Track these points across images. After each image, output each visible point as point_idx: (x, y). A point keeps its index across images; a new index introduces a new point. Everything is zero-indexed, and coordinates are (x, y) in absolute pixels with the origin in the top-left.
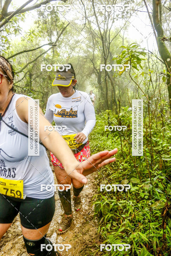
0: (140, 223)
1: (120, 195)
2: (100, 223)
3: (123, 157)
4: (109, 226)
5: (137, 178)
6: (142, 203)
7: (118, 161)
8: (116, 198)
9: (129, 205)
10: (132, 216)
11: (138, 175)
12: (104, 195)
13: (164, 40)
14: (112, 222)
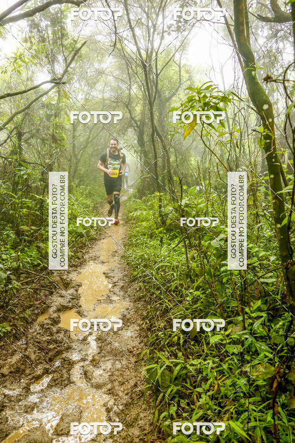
0: (227, 400)
1: (190, 348)
2: (157, 404)
3: (191, 278)
4: (173, 410)
5: (217, 315)
6: (230, 362)
7: (182, 285)
8: (183, 355)
9: (207, 368)
10: (214, 387)
11: (218, 310)
12: (161, 350)
14: (179, 401)
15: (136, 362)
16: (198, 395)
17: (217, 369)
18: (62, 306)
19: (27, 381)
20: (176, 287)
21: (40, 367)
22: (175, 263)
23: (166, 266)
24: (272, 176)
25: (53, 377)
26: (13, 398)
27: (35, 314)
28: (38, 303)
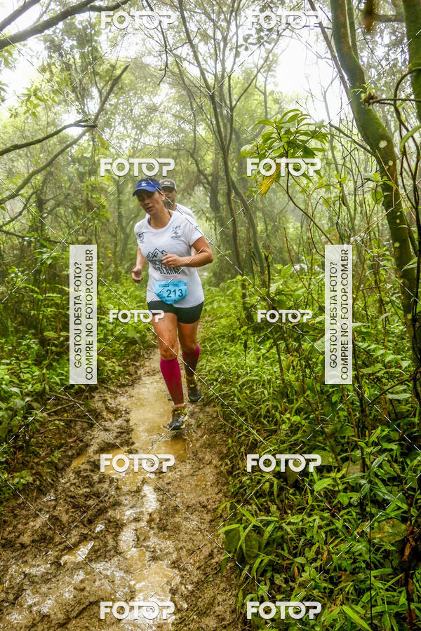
0: (343, 572)
1: (288, 499)
2: (241, 582)
4: (264, 589)
5: (326, 450)
6: (346, 517)
7: (275, 408)
8: (278, 508)
9: (313, 527)
10: (322, 554)
12: (247, 502)
13: (371, 101)
14: (273, 576)
15: (212, 521)
16: (301, 568)
17: (328, 529)
18: (107, 443)
19: (56, 554)
20: (268, 411)
22: (266, 377)
23: (253, 381)
24: (397, 245)
25: (94, 546)
26: (36, 578)
27: (68, 456)
28: (72, 440)
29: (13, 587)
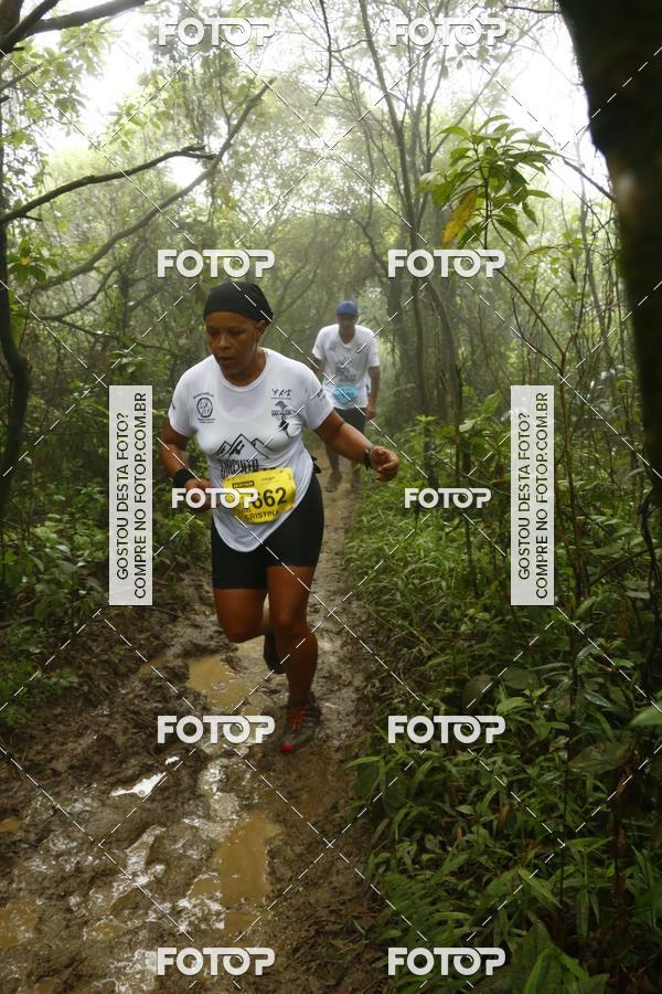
2: (373, 841)
15: (342, 761)
16: (466, 828)
17: (515, 778)
18: (194, 644)
19: (104, 787)
20: (445, 613)
21: (133, 761)
22: (448, 565)
23: (428, 570)
25: (160, 781)
28: (143, 636)
29: (36, 825)
